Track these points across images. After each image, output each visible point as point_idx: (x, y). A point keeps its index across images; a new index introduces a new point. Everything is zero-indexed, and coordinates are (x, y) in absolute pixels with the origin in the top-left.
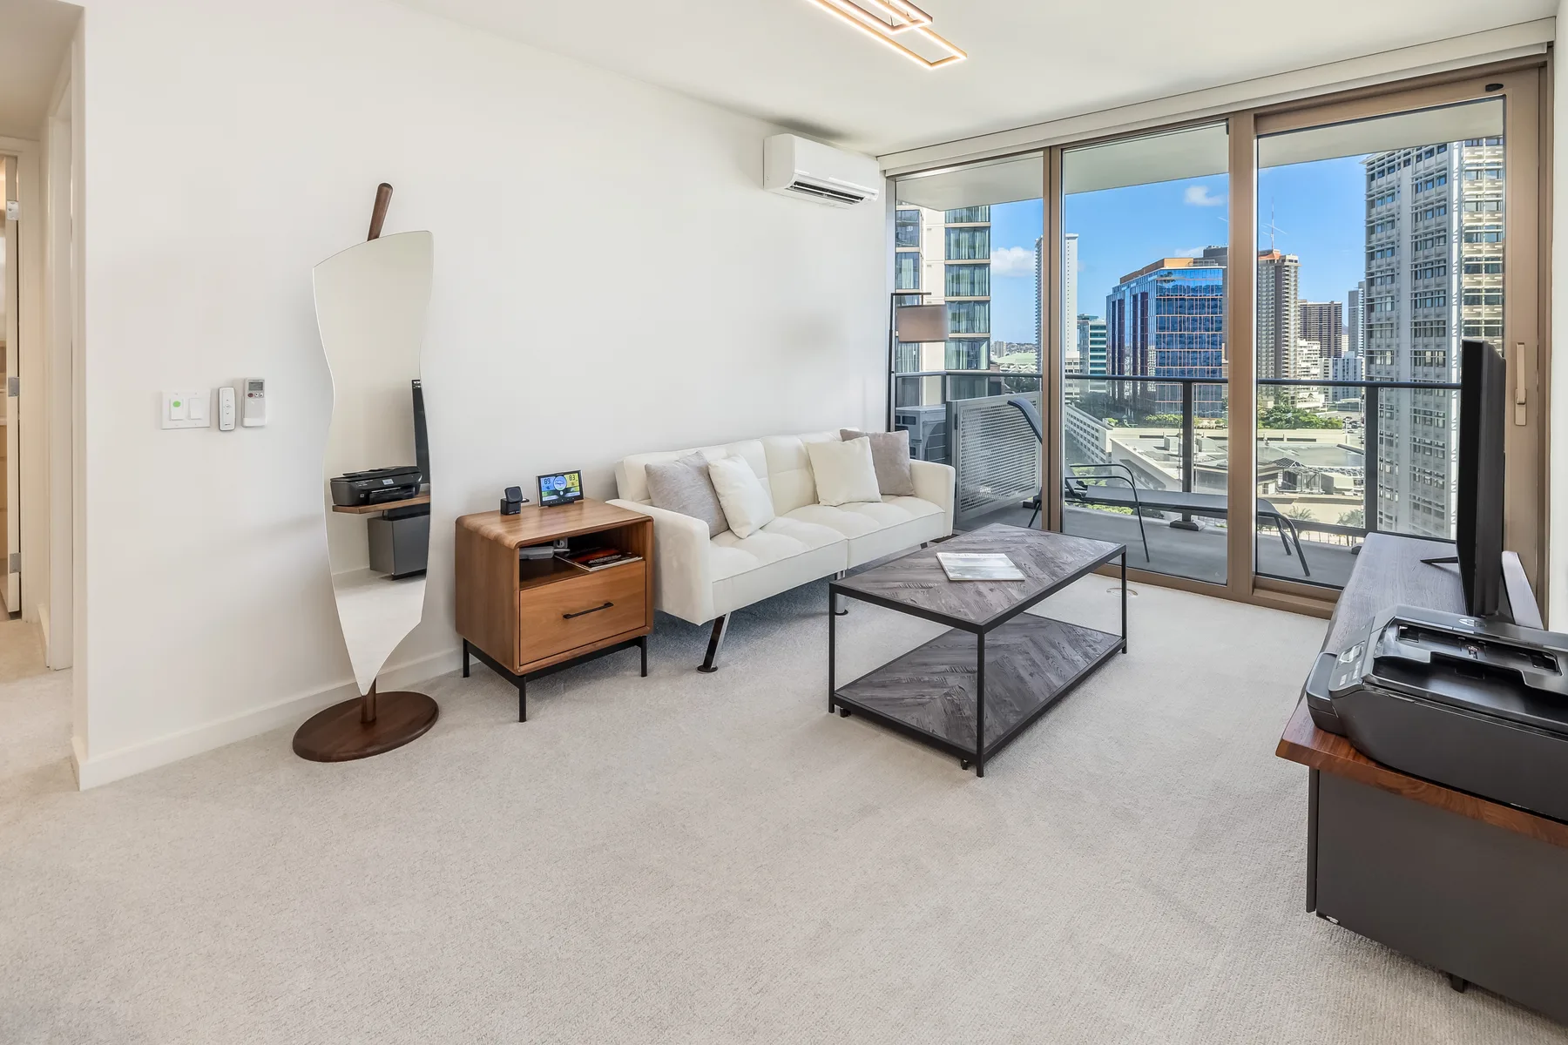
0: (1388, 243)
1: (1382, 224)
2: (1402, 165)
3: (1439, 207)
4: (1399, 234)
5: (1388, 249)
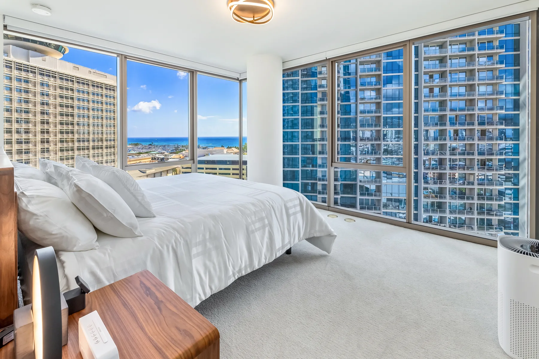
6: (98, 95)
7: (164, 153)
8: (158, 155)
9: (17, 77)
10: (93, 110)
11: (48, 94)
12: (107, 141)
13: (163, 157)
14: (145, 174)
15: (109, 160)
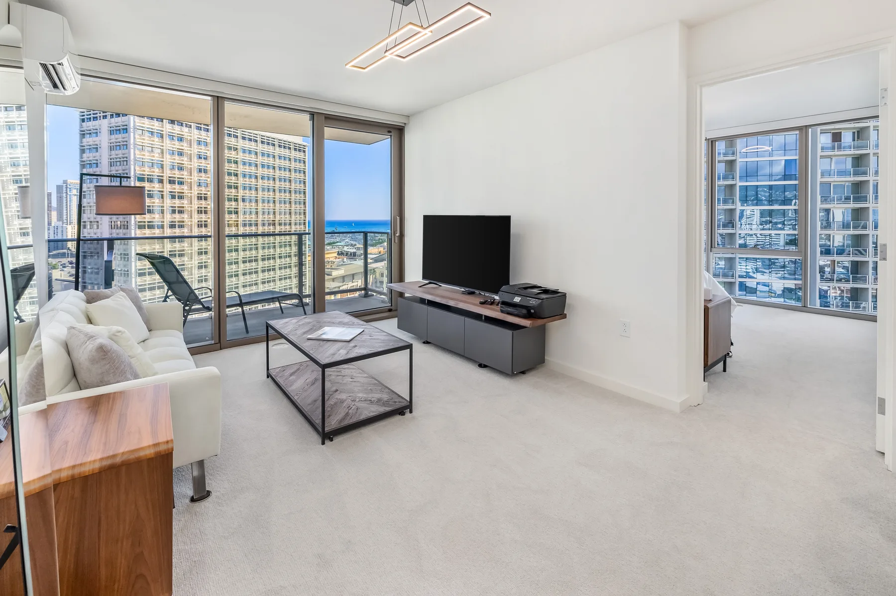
0: (94, 160)
1: (90, 149)
2: (102, 118)
3: (123, 145)
4: (100, 156)
5: (94, 163)
6: (268, 156)
7: (355, 245)
8: (348, 247)
9: (169, 134)
10: (263, 178)
11: (206, 157)
12: (280, 224)
13: (354, 250)
14: (330, 277)
15: (284, 253)
